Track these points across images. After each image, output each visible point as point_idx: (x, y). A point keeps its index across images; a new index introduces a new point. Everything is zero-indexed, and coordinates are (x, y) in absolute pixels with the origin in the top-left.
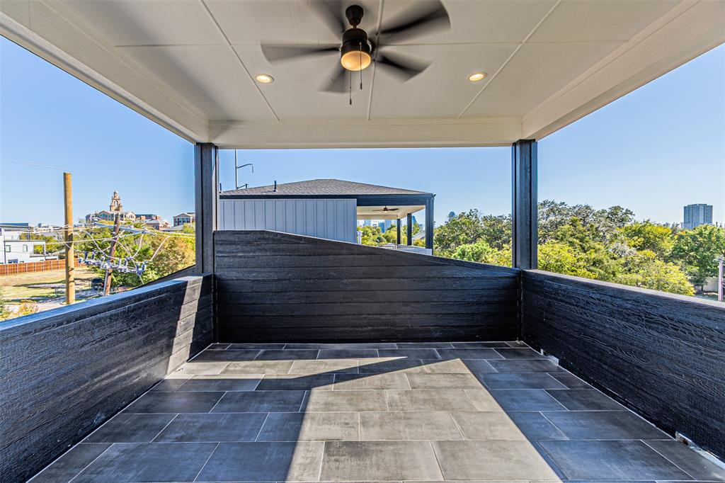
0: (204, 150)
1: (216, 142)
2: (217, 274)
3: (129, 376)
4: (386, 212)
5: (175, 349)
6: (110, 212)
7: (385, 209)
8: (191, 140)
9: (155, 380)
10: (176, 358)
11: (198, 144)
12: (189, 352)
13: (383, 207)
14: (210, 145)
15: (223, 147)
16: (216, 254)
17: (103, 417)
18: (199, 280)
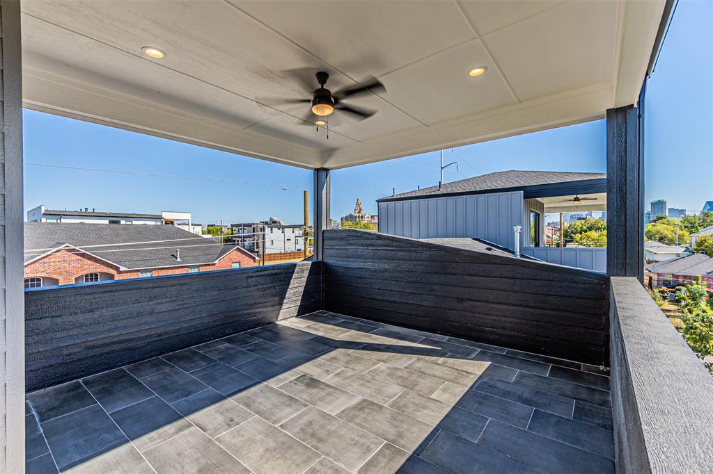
0: (320, 173)
1: (326, 166)
2: (325, 261)
3: (249, 314)
4: (576, 202)
5: (284, 306)
6: (355, 215)
7: (577, 199)
8: (311, 168)
9: (268, 321)
10: (286, 313)
11: (315, 169)
12: (297, 311)
13: (573, 197)
14: (324, 169)
15: (333, 169)
16: (325, 247)
17: (231, 331)
18: (308, 264)
